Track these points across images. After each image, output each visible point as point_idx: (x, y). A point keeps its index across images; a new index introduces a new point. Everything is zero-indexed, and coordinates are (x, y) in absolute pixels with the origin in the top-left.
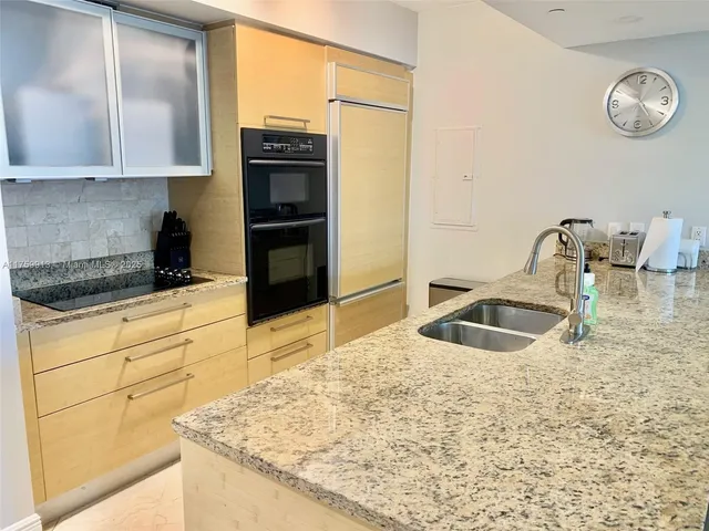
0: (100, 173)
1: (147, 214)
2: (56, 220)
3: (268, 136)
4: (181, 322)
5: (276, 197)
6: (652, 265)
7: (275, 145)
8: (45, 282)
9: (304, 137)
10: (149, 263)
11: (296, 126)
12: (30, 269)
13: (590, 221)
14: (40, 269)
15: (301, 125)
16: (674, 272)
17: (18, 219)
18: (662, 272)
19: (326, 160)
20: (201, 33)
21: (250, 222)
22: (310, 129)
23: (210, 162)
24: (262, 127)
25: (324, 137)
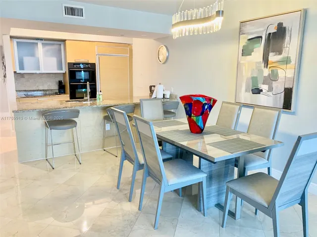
2: (36, 81)
7: (78, 66)
15: (87, 61)
19: (95, 69)
20: (63, 43)
21: (70, 83)
22: (90, 62)
23: (65, 70)
24: (74, 62)
25: (95, 64)
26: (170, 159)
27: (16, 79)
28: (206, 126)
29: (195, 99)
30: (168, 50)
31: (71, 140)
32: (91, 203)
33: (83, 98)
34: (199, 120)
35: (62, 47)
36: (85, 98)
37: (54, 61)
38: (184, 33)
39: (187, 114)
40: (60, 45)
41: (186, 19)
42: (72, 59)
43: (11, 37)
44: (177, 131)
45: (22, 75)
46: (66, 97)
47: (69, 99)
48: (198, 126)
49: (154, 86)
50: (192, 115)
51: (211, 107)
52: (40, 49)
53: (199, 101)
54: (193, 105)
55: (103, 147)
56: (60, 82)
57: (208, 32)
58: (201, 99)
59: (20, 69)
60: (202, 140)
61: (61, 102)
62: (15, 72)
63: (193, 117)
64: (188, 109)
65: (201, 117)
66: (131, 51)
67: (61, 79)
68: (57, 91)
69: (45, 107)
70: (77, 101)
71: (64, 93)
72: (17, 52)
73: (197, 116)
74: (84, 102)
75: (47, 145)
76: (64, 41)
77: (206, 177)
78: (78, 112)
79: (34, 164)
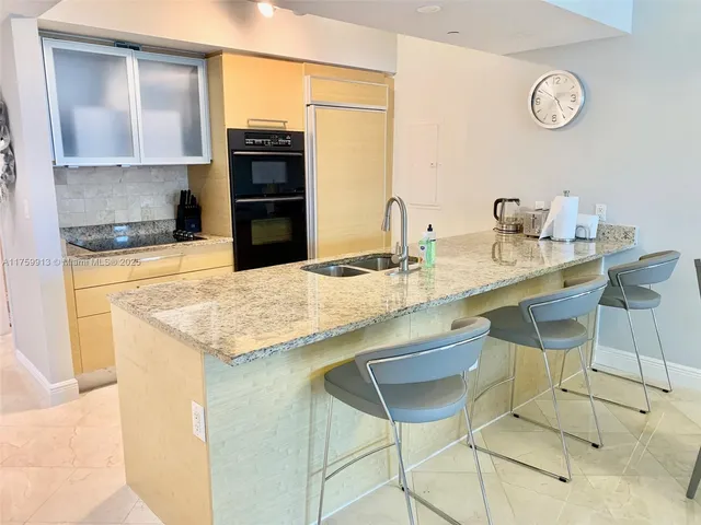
0: (126, 162)
1: (171, 192)
2: (105, 195)
3: (249, 134)
4: (180, 266)
5: (257, 179)
6: (556, 236)
7: (256, 141)
8: (95, 237)
9: (284, 134)
10: (172, 227)
11: (277, 126)
12: (87, 227)
13: (517, 200)
14: (92, 228)
15: (282, 124)
16: (573, 241)
17: (79, 193)
18: (562, 241)
19: (303, 151)
22: (289, 128)
23: (213, 153)
24: (245, 127)
25: (303, 133)
37: (171, 123)
40: (195, 67)
43: (45, 33)
71: (200, 231)
72: (55, 84)
76: (206, 56)
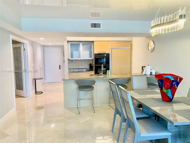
5: (99, 62)
7: (100, 55)
15: (105, 52)
19: (109, 57)
20: (92, 43)
21: (95, 65)
23: (93, 58)
24: (98, 53)
25: (109, 54)
26: (147, 118)
27: (69, 63)
28: (174, 97)
29: (165, 77)
30: (154, 43)
31: (91, 97)
32: (101, 138)
33: (99, 73)
34: (168, 92)
35: (92, 45)
36: (100, 74)
37: (87, 53)
38: (158, 32)
39: (159, 88)
40: (91, 44)
41: (159, 23)
42: (96, 52)
43: (68, 42)
44: (153, 99)
45: (72, 61)
46: (93, 73)
47: (94, 74)
48: (168, 97)
49: (145, 67)
50: (163, 88)
51: (178, 84)
52: (81, 47)
53: (168, 79)
54: (164, 81)
55: (109, 104)
56: (90, 64)
57: (175, 31)
58: (170, 77)
59: (71, 58)
60: (171, 107)
61: (88, 75)
62: (68, 59)
63: (164, 90)
64: (160, 84)
65: (170, 90)
66: (131, 45)
67: (91, 62)
68: (89, 69)
69: (79, 78)
70: (97, 75)
71: (92, 70)
72: (70, 49)
73: (167, 89)
74: (100, 76)
75: (78, 100)
76: (93, 42)
77: (171, 135)
78: (95, 82)
79: (71, 109)
